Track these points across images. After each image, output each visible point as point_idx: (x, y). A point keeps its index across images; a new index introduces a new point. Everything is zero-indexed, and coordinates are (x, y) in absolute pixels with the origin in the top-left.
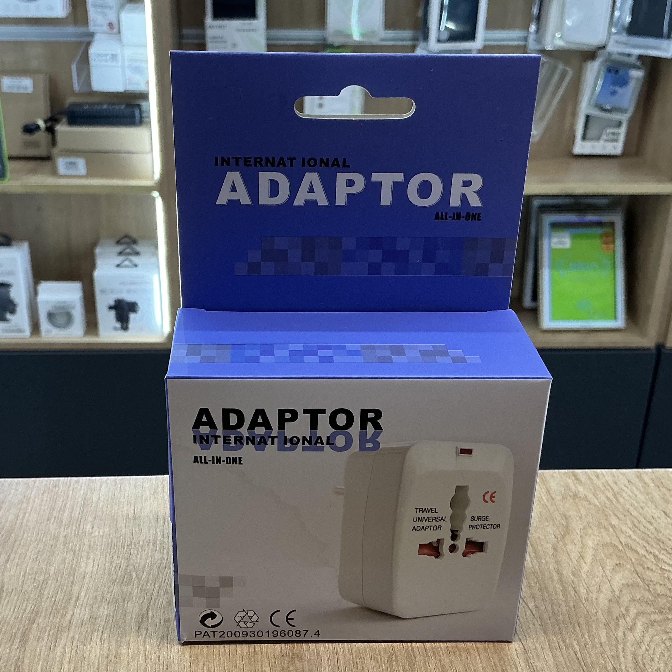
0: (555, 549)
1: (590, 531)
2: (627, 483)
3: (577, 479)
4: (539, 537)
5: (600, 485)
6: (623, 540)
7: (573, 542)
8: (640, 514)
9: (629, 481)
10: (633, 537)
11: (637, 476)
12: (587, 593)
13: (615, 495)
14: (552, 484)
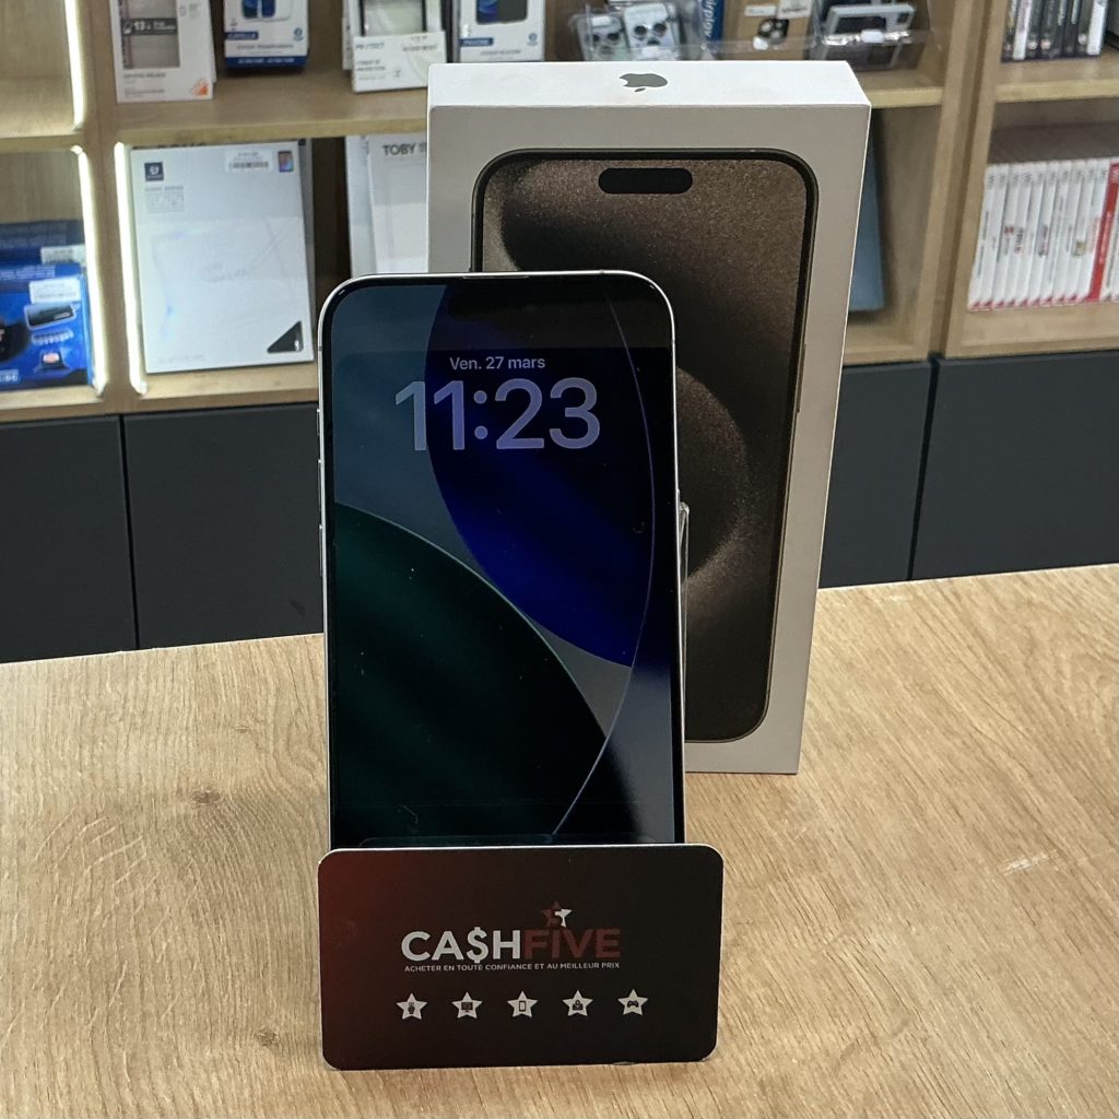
0: (1026, 665)
1: (1059, 643)
2: (1085, 585)
3: (1025, 583)
4: (1004, 655)
5: (1054, 588)
6: (1099, 650)
7: (1044, 656)
8: (1112, 619)
9: (1087, 582)
10: (1110, 644)
11: (1095, 575)
12: (1078, 711)
13: (1075, 599)
14: (998, 591)
